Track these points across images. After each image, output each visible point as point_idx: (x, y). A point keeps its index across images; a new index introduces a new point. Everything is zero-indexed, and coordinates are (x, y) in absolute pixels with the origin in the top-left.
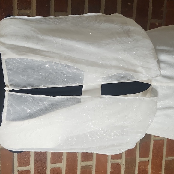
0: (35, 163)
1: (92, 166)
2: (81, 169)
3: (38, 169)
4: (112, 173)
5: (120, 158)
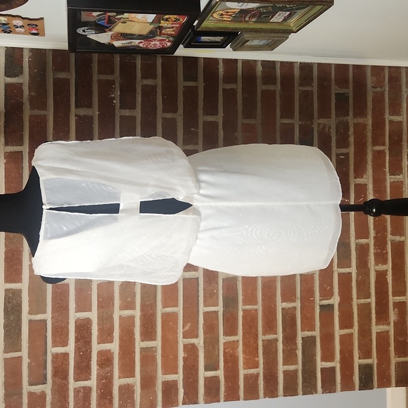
0: (76, 343)
1: (155, 347)
2: (141, 352)
3: (80, 352)
4: (185, 359)
5: (197, 336)
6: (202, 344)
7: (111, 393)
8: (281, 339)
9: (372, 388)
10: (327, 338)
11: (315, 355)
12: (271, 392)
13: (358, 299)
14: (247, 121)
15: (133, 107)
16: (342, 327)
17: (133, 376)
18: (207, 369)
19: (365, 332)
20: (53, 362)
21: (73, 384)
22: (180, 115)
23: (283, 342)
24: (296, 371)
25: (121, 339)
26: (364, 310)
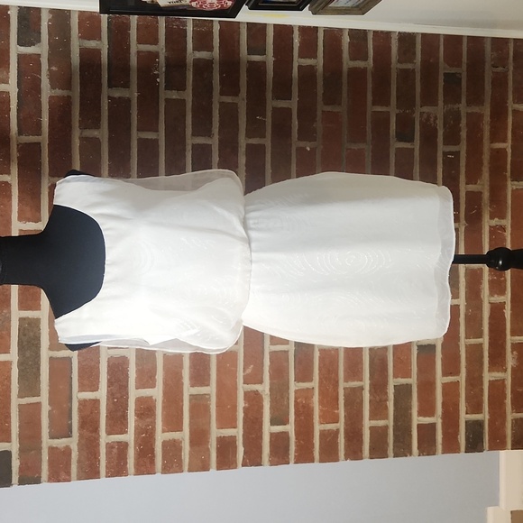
0: (108, 387)
1: (209, 395)
2: (190, 401)
3: (114, 399)
4: (246, 411)
5: (261, 382)
6: (267, 391)
7: (152, 451)
8: (367, 388)
9: (481, 450)
10: (427, 386)
11: (411, 408)
12: (354, 453)
13: (466, 338)
14: (328, 108)
15: (182, 87)
16: (445, 374)
17: (180, 429)
18: (273, 422)
19: (474, 380)
20: (80, 410)
21: (105, 439)
22: (243, 100)
23: (370, 391)
24: (386, 427)
25: (165, 384)
26: (474, 352)
